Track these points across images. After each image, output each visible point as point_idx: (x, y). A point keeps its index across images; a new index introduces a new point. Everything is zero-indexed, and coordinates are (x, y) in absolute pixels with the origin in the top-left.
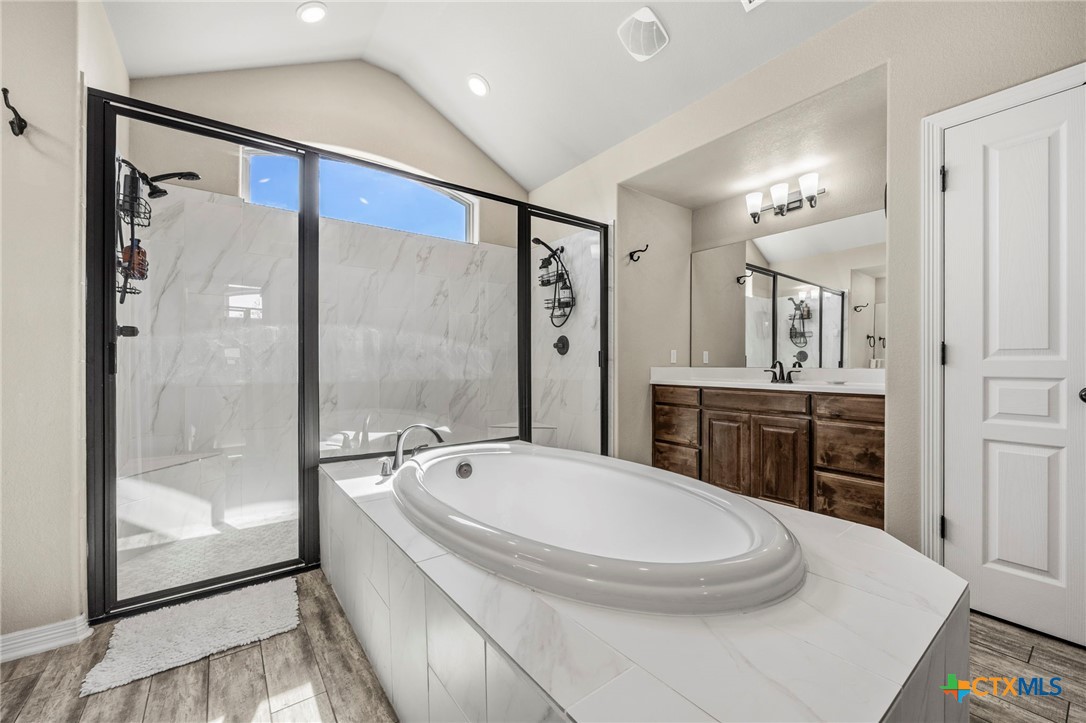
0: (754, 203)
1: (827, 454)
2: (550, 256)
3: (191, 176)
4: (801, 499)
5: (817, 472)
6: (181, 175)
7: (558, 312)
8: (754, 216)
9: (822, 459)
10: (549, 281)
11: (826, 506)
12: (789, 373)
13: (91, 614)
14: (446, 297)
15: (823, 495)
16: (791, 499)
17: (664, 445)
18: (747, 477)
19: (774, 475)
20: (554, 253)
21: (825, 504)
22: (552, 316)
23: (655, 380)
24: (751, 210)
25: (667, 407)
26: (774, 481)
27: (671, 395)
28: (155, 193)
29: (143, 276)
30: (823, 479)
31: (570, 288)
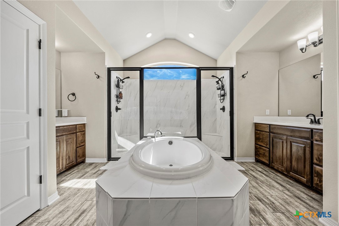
0: (302, 44)
1: (319, 158)
2: (219, 80)
3: (128, 77)
4: (307, 176)
5: (314, 165)
6: (127, 78)
7: (222, 98)
8: (302, 50)
9: (317, 160)
10: (219, 88)
11: (318, 182)
12: (319, 120)
13: (108, 159)
14: (189, 96)
15: (317, 177)
16: (303, 176)
17: (258, 146)
18: (286, 163)
19: (296, 164)
20: (220, 80)
21: (318, 181)
22: (220, 100)
23: (255, 121)
24: (299, 47)
25: (259, 132)
26: (296, 166)
27: (260, 127)
28: (123, 82)
29: (122, 99)
30: (317, 169)
31: (224, 90)
